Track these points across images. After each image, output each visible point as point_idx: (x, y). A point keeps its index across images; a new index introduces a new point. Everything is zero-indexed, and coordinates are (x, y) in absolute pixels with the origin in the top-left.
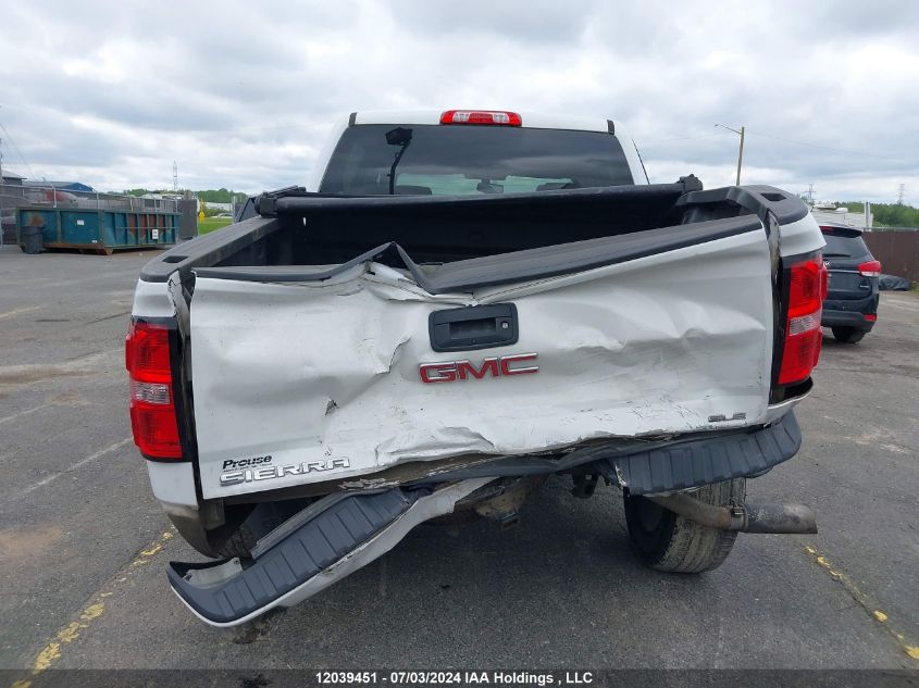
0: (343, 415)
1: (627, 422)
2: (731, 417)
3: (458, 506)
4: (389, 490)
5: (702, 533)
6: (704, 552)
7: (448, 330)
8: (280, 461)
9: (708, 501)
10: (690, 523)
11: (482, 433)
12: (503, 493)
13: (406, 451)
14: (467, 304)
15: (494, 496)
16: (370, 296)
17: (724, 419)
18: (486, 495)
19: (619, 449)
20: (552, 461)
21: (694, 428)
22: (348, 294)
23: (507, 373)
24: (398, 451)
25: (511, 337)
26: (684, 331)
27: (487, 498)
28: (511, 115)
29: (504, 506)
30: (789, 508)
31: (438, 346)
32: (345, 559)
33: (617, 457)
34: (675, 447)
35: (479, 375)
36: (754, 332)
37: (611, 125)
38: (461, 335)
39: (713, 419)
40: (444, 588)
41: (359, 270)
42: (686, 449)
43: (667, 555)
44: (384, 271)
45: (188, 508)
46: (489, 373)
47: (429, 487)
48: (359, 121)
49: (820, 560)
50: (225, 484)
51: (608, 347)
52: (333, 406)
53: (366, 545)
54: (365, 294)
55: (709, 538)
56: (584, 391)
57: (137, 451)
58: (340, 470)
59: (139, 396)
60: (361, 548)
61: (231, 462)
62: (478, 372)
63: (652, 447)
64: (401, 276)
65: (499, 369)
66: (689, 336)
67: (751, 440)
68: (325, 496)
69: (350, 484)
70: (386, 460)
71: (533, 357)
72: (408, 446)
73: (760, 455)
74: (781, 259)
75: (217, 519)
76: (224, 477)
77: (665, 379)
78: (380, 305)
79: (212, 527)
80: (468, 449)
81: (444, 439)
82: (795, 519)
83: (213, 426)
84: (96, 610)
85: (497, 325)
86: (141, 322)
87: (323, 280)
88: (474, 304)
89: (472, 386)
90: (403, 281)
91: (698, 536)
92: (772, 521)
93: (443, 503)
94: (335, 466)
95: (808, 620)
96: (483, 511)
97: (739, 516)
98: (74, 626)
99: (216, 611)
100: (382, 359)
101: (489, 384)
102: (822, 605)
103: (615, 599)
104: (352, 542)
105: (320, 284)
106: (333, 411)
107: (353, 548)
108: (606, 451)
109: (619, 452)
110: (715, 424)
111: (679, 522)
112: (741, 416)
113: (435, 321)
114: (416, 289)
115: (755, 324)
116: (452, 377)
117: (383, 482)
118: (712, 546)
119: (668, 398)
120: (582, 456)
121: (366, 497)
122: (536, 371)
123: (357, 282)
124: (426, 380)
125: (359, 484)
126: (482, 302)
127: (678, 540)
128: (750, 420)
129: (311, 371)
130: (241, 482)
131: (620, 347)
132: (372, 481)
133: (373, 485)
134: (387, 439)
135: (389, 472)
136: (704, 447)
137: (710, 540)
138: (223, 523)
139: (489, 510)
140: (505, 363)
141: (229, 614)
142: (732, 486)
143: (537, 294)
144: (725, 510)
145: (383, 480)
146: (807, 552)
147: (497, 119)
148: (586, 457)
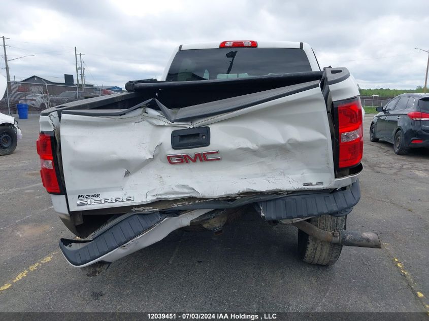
0: (132, 178)
1: (262, 185)
2: (315, 184)
3: (192, 222)
4: (154, 212)
5: (322, 245)
6: (324, 255)
7: (180, 139)
8: (103, 196)
9: (323, 229)
10: (315, 239)
11: (194, 188)
12: (214, 218)
13: (160, 195)
14: (188, 127)
15: (209, 219)
16: (147, 123)
17: (312, 185)
18: (206, 218)
19: (261, 198)
20: (229, 203)
21: (296, 188)
22: (136, 123)
23: (206, 160)
24: (157, 195)
25: (207, 143)
26: (287, 140)
27: (206, 220)
28: (252, 42)
29: (215, 224)
30: (365, 234)
31: (175, 146)
32: (130, 242)
33: (261, 202)
34: (288, 198)
35: (194, 161)
36: (321, 140)
37: (302, 45)
38: (186, 141)
39: (305, 184)
40: (199, 262)
41: (140, 111)
42: (293, 199)
43: (306, 254)
44: (152, 112)
45: (66, 215)
46: (198, 160)
47: (177, 213)
48: (183, 48)
49: (399, 265)
50: (79, 205)
51: (252, 148)
52: (127, 174)
53: (141, 236)
54: (145, 123)
55: (325, 247)
56: (244, 169)
57: (45, 189)
58: (129, 202)
59: (45, 166)
60: (138, 238)
61: (82, 196)
62: (193, 159)
63: (276, 198)
64: (159, 114)
65: (202, 158)
66: (290, 142)
67: (331, 196)
68: (124, 214)
69: (136, 209)
70: (151, 198)
71: (217, 152)
72: (161, 192)
73: (335, 204)
74: (332, 102)
75: (80, 221)
76: (78, 202)
77: (281, 164)
78: (151, 127)
79: (77, 224)
80: (189, 195)
81: (177, 190)
82: (368, 240)
83: (72, 179)
84: (48, 259)
85: (201, 137)
86: (42, 133)
87: (121, 115)
88: (192, 127)
89: (192, 165)
90: (160, 116)
91: (320, 246)
92: (355, 240)
93: (185, 220)
94: (127, 200)
95: (378, 293)
96: (205, 226)
97: (337, 237)
98: (37, 264)
99: (74, 261)
100: (150, 152)
101: (198, 165)
102: (389, 286)
103: (279, 274)
104: (134, 235)
105: (119, 117)
106: (128, 175)
107: (134, 237)
108: (256, 199)
109: (261, 199)
110: (306, 187)
111: (310, 238)
112: (321, 183)
113: (174, 135)
114: (165, 120)
115: (322, 136)
116: (182, 162)
117: (152, 209)
118: (328, 251)
119: (283, 173)
120: (244, 201)
121: (143, 215)
122: (219, 159)
123: (141, 117)
124: (170, 162)
125: (141, 209)
126: (195, 126)
127: (310, 247)
128: (325, 186)
129: (115, 157)
130: (86, 205)
131: (257, 148)
132: (146, 208)
133: (147, 210)
134: (152, 189)
135: (153, 204)
136: (303, 198)
137: (326, 249)
138: (83, 223)
139: (208, 225)
140: (204, 154)
141: (79, 262)
142: (337, 222)
143: (218, 122)
144: (330, 233)
145: (151, 208)
146: (393, 260)
147: (246, 44)
148: (246, 201)
